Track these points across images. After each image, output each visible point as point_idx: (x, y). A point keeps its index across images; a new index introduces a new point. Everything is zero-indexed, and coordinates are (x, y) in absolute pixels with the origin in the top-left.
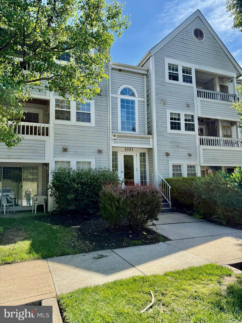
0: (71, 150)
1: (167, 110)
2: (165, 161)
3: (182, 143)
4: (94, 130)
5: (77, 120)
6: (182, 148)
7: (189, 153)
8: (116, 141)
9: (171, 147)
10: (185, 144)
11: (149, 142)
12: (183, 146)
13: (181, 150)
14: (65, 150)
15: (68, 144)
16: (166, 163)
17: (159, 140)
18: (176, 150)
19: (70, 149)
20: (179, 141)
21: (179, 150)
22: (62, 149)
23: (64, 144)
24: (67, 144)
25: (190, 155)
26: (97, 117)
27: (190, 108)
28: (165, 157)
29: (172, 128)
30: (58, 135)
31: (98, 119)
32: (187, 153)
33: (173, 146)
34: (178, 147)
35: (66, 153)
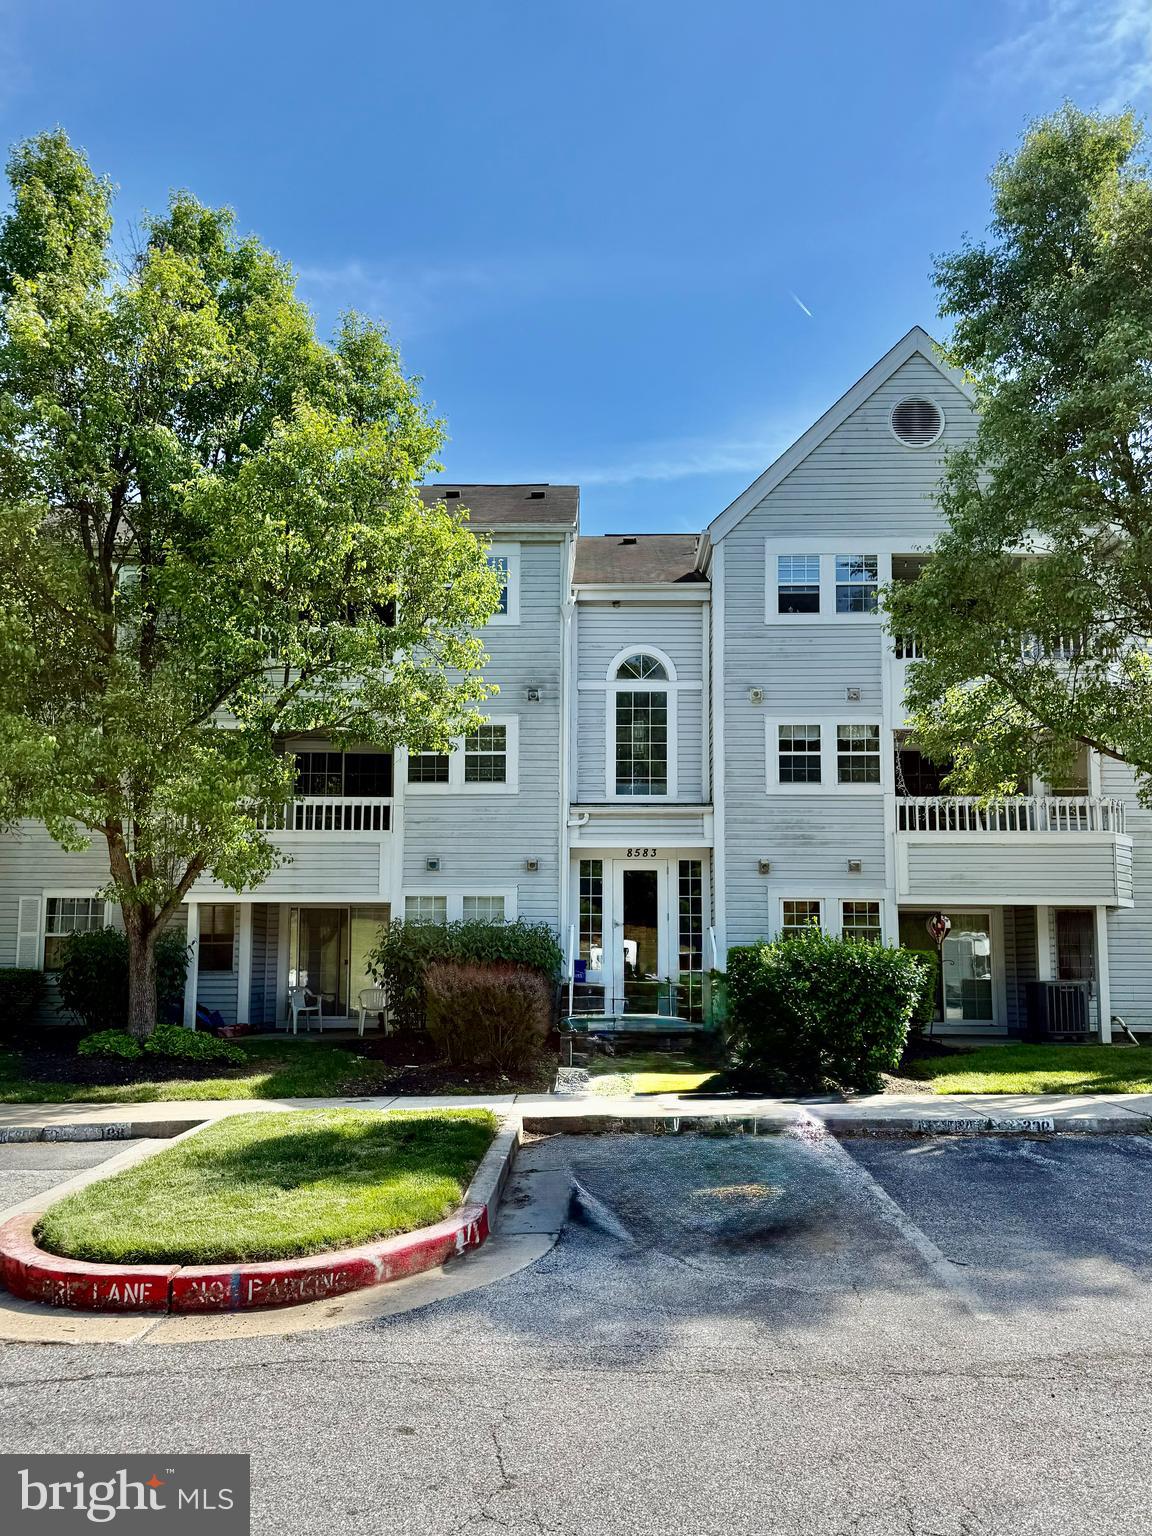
0: (450, 865)
1: (768, 720)
2: (755, 890)
3: (824, 828)
4: (514, 802)
5: (466, 780)
6: (824, 844)
7: (849, 861)
8: (584, 830)
9: (780, 844)
10: (836, 828)
11: (699, 830)
12: (829, 836)
13: (818, 851)
14: (433, 866)
15: (440, 849)
16: (760, 897)
17: (735, 821)
18: (800, 850)
19: (447, 864)
20: (813, 820)
21: (810, 850)
22: (423, 864)
23: (430, 849)
24: (438, 849)
25: (855, 868)
26: (527, 764)
27: (863, 702)
28: (757, 874)
29: (785, 777)
30: (414, 826)
31: (526, 771)
32: (844, 859)
33: (786, 837)
34: (806, 840)
35: (435, 873)
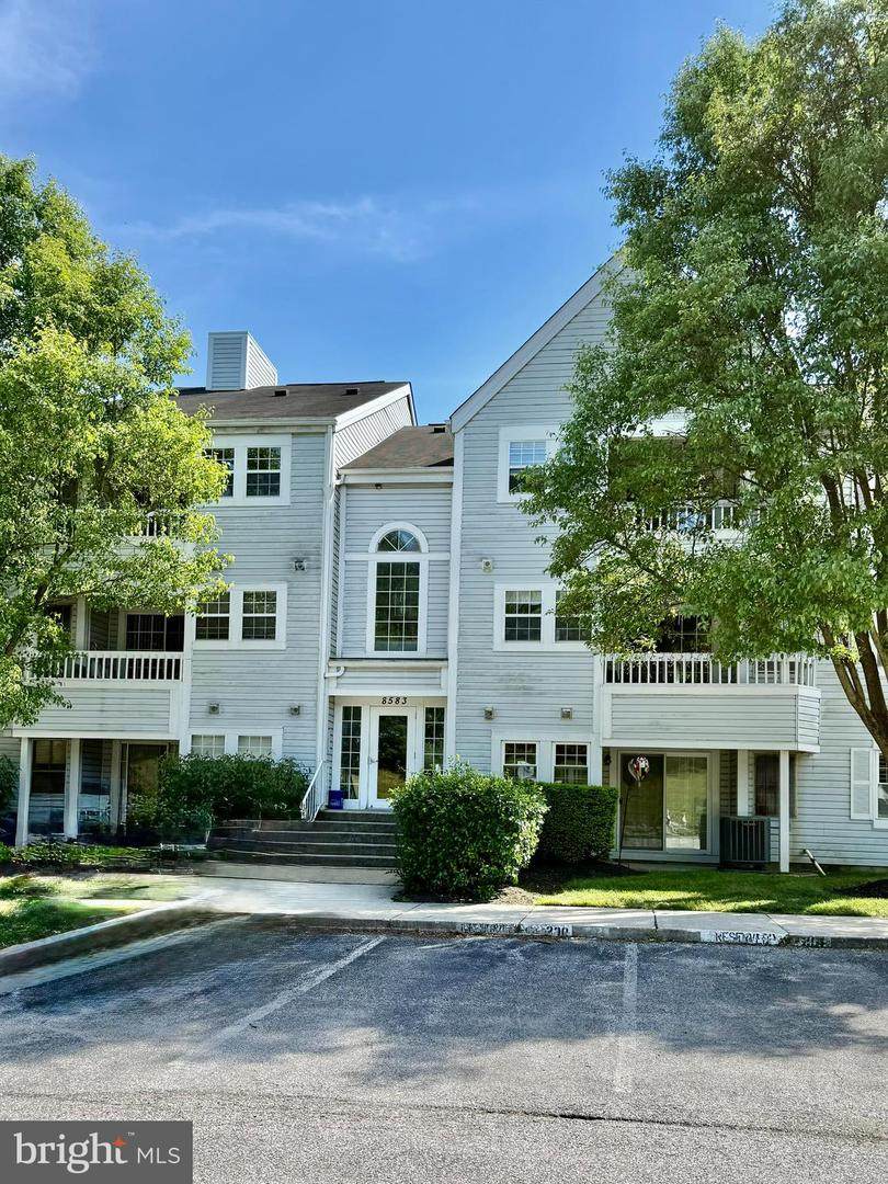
0: (227, 709)
1: (496, 586)
2: (481, 733)
3: (541, 680)
4: (282, 657)
5: (244, 637)
6: (541, 694)
7: (562, 709)
9: (504, 694)
10: (553, 680)
11: (437, 681)
12: (546, 687)
13: (538, 700)
14: (214, 709)
15: (220, 696)
16: (484, 740)
17: (467, 674)
18: (520, 700)
19: (225, 708)
20: (534, 674)
21: (529, 699)
22: (205, 708)
23: (211, 695)
25: (567, 715)
26: (293, 624)
28: (482, 720)
29: (509, 637)
30: (201, 677)
31: (293, 630)
32: (558, 708)
33: (508, 688)
34: (527, 691)
35: (215, 716)
